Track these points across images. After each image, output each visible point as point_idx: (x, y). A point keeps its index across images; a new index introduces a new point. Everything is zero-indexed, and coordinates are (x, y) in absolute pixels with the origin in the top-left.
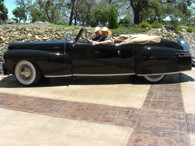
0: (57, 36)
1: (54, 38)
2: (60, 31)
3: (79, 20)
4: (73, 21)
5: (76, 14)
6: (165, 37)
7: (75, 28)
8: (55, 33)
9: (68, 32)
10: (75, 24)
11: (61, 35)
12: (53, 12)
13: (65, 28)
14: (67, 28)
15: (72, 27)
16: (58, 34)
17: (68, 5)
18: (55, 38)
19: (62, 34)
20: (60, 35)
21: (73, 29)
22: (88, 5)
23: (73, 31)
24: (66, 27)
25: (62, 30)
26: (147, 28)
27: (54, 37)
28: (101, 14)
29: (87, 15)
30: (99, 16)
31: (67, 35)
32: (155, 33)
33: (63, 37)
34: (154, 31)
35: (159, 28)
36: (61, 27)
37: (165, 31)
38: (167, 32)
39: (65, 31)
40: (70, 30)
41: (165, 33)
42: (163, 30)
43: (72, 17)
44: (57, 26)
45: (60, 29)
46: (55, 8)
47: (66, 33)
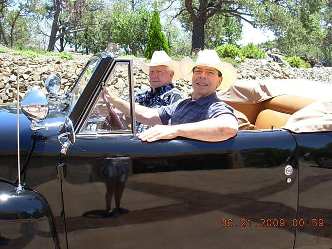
0: (13, 77)
1: (5, 84)
3: (69, 41)
4: (57, 44)
5: (64, 28)
7: (62, 58)
8: (10, 71)
9: (45, 69)
10: (62, 49)
11: (26, 76)
12: (14, 23)
13: (37, 59)
14: (42, 58)
15: (56, 55)
16: (16, 74)
18: (8, 84)
19: (28, 73)
20: (22, 77)
21: (57, 61)
22: (90, 10)
23: (57, 66)
24: (39, 55)
25: (27, 62)
26: (237, 58)
27: (6, 81)
28: (118, 28)
29: (86, 30)
30: (115, 31)
31: (41, 75)
32: (257, 70)
33: (30, 81)
34: (252, 66)
35: (260, 58)
36: (25, 54)
37: (276, 66)
38: (279, 68)
39: (35, 66)
40: (50, 63)
41: (276, 69)
42: (270, 62)
43: (56, 35)
44: (18, 52)
45: (24, 61)
46: (18, 15)
47: (38, 70)
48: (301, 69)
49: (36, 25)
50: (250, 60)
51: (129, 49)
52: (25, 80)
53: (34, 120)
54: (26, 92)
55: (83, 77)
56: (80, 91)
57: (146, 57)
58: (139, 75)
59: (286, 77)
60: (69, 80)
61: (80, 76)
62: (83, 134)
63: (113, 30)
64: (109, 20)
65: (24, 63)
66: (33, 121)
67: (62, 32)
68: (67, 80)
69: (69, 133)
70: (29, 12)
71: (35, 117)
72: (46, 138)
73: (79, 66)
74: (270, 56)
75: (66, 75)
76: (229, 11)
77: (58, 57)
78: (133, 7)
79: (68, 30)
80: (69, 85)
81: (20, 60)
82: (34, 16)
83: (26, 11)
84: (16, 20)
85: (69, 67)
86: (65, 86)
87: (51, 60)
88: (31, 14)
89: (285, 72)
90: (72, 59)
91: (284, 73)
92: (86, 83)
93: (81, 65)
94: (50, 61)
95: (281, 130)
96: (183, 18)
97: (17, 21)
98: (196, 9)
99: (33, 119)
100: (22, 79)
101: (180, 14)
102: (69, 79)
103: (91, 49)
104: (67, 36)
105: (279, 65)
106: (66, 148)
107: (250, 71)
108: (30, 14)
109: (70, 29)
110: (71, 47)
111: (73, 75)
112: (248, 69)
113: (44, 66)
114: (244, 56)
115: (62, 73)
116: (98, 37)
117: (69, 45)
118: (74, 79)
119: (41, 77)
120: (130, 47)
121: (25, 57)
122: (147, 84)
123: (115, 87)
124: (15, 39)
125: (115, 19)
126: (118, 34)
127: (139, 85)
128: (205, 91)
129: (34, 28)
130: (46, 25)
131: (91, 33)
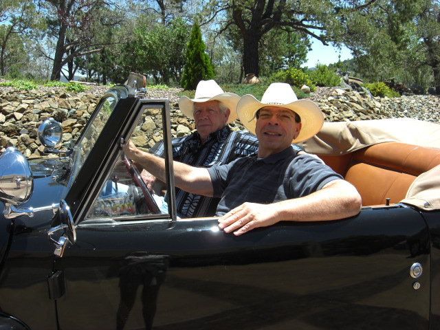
0: (1, 117)
2: (16, 99)
3: (80, 65)
4: (65, 70)
5: (72, 49)
6: (360, 113)
7: (69, 90)
9: (45, 105)
10: (71, 77)
11: (19, 115)
12: (5, 42)
13: (34, 91)
14: (40, 90)
15: (61, 86)
16: (5, 113)
17: (50, 23)
19: (22, 111)
20: (13, 116)
21: (62, 94)
22: (107, 25)
23: (62, 100)
24: (38, 86)
25: (21, 96)
26: (305, 87)
28: (145, 48)
29: (103, 52)
30: (141, 52)
31: (39, 113)
32: (331, 102)
33: (24, 122)
34: (325, 96)
35: (334, 86)
36: (19, 84)
37: (356, 95)
38: (361, 99)
39: (32, 101)
40: (52, 96)
41: (356, 100)
42: (348, 90)
43: (61, 58)
44: (8, 82)
45: (16, 94)
46: (10, 32)
47: (35, 106)
48: (386, 98)
49: (35, 45)
50: (321, 88)
51: (159, 76)
52: (17, 120)
53: (10, 202)
54: (19, 137)
55: (98, 115)
56: (95, 135)
57: (182, 87)
58: (174, 112)
59: (370, 110)
60: (78, 120)
61: (93, 114)
62: (91, 222)
63: (138, 51)
64: (132, 37)
65: (16, 98)
66: (7, 204)
67: (70, 53)
68: (75, 120)
69: (66, 226)
70: (24, 28)
71: (10, 197)
72: (30, 230)
73: (92, 101)
74: (347, 82)
75: (74, 113)
76: (291, 24)
77: (63, 88)
78: (164, 20)
79: (78, 51)
80: (78, 127)
81: (11, 93)
82: (31, 32)
83: (21, 27)
84: (7, 38)
85: (78, 103)
86: (73, 129)
87: (53, 92)
88: (28, 30)
89: (369, 104)
90: (82, 90)
91: (367, 106)
92: (103, 124)
93: (94, 99)
94: (53, 94)
95: (401, 207)
96: (230, 34)
97: (9, 40)
98: (248, 21)
99: (6, 202)
100: (13, 120)
101: (225, 29)
102: (78, 118)
103: (109, 76)
104: (77, 59)
105: (361, 94)
106: (63, 246)
107: (323, 104)
108: (26, 30)
109: (80, 50)
110: (83, 74)
111: (83, 113)
112: (319, 102)
113: (44, 101)
114: (314, 83)
115: (69, 110)
116: (118, 61)
117: (81, 71)
118: (86, 118)
119: (39, 117)
120: (161, 73)
121: (18, 89)
122: (185, 125)
123: (142, 129)
124: (7, 63)
125: (139, 37)
126: (145, 56)
127: (174, 126)
128: (277, 144)
129: (33, 49)
130: (48, 45)
131: (109, 55)
